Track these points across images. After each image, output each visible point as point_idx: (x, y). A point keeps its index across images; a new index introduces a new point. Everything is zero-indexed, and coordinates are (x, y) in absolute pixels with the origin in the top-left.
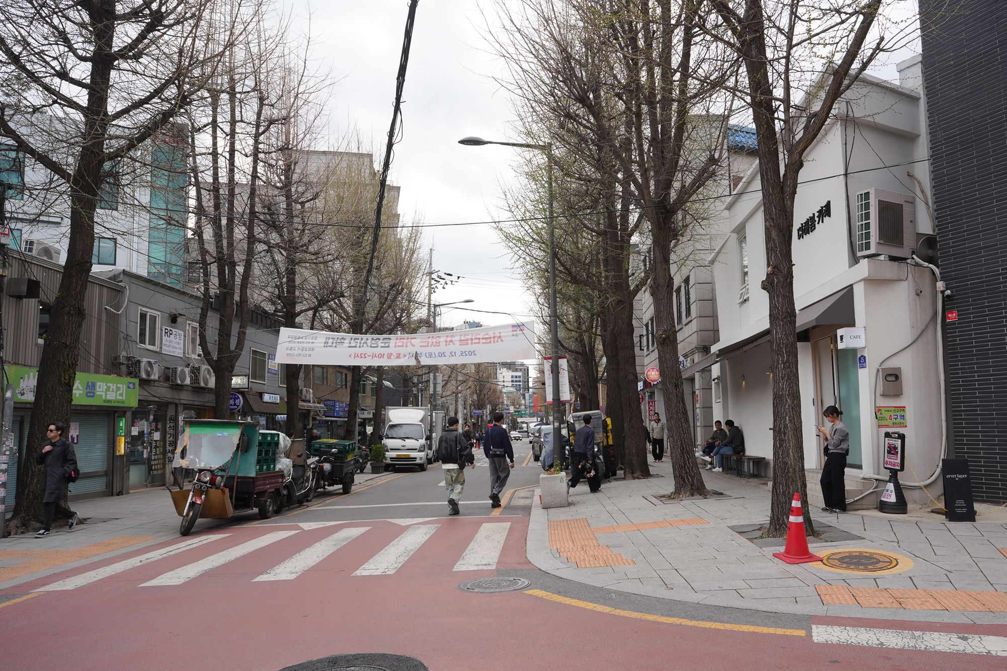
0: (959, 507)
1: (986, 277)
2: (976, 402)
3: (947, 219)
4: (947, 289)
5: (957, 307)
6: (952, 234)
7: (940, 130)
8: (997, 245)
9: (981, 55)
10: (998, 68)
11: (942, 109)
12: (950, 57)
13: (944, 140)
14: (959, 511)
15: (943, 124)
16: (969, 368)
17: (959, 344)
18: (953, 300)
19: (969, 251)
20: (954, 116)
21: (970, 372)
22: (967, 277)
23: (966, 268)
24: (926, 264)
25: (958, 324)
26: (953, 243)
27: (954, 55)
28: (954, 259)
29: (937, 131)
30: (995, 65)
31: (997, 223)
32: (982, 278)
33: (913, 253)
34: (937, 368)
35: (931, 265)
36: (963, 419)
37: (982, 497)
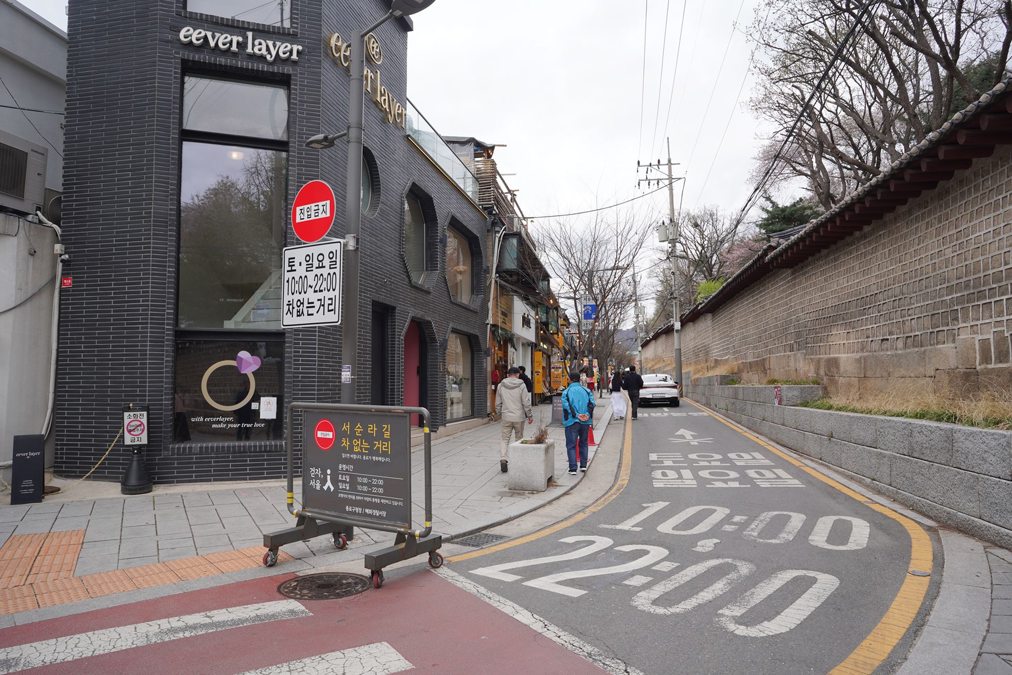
0: (25, 488)
1: (102, 246)
2: (80, 374)
3: (73, 180)
4: (66, 253)
5: (73, 274)
6: (76, 196)
7: (77, 83)
8: (113, 215)
9: (119, 19)
10: (132, 39)
11: (81, 62)
12: (93, 11)
13: (80, 95)
14: (25, 492)
15: (80, 79)
16: (77, 338)
17: (71, 313)
18: (70, 265)
19: (89, 217)
20: (90, 74)
21: (78, 343)
22: (84, 243)
23: (85, 234)
24: (50, 223)
25: (73, 291)
26: (76, 205)
27: (97, 11)
28: (75, 222)
29: (73, 84)
30: (130, 35)
31: (116, 193)
32: (98, 246)
33: (38, 209)
34: (50, 337)
35: (55, 226)
36: (66, 392)
37: (76, 472)
